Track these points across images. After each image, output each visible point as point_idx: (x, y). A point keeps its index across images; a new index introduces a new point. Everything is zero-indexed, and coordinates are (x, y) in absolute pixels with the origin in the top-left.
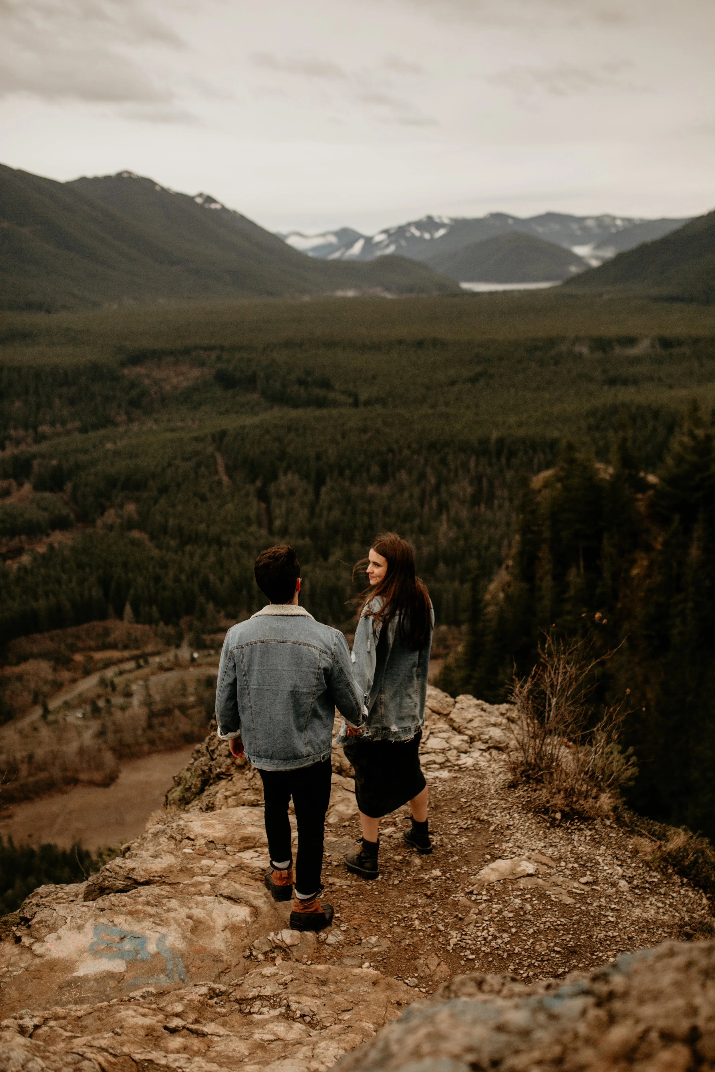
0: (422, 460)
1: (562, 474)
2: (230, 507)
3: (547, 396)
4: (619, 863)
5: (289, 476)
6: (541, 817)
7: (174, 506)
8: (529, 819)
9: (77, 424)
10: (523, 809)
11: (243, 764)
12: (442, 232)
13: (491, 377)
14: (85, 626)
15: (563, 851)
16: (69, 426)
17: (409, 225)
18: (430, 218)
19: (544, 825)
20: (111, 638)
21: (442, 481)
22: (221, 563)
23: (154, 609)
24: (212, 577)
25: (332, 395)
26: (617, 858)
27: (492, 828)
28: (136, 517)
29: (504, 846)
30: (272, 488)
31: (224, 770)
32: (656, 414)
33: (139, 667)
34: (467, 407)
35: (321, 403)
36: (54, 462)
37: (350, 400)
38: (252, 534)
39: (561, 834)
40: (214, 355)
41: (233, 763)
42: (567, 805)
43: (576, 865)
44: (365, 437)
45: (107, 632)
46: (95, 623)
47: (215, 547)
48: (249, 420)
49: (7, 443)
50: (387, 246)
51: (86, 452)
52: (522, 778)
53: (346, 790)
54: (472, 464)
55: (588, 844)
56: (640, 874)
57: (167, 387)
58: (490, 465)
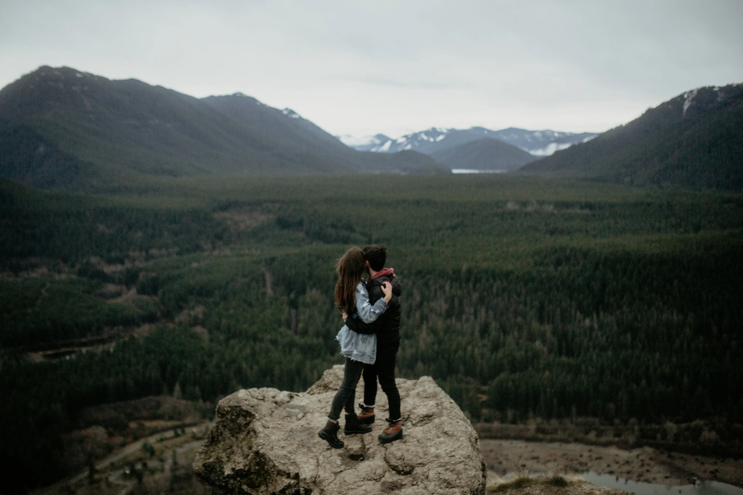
0: (410, 284)
2: (268, 312)
3: (505, 240)
5: (314, 291)
7: (228, 310)
9: (177, 249)
12: (441, 138)
13: (466, 226)
14: (144, 399)
16: (171, 250)
17: (421, 133)
18: (434, 129)
20: (160, 411)
21: (424, 299)
22: (254, 354)
23: (197, 388)
24: (244, 365)
25: (353, 236)
28: (201, 316)
30: (301, 299)
32: (585, 255)
33: (177, 435)
34: (447, 247)
35: (344, 241)
36: (154, 275)
37: (366, 239)
38: (281, 333)
40: (277, 206)
45: (159, 405)
46: (151, 397)
47: (251, 342)
48: (293, 251)
49: (126, 261)
50: (406, 145)
51: (178, 268)
54: (447, 287)
57: (242, 226)
58: (461, 288)
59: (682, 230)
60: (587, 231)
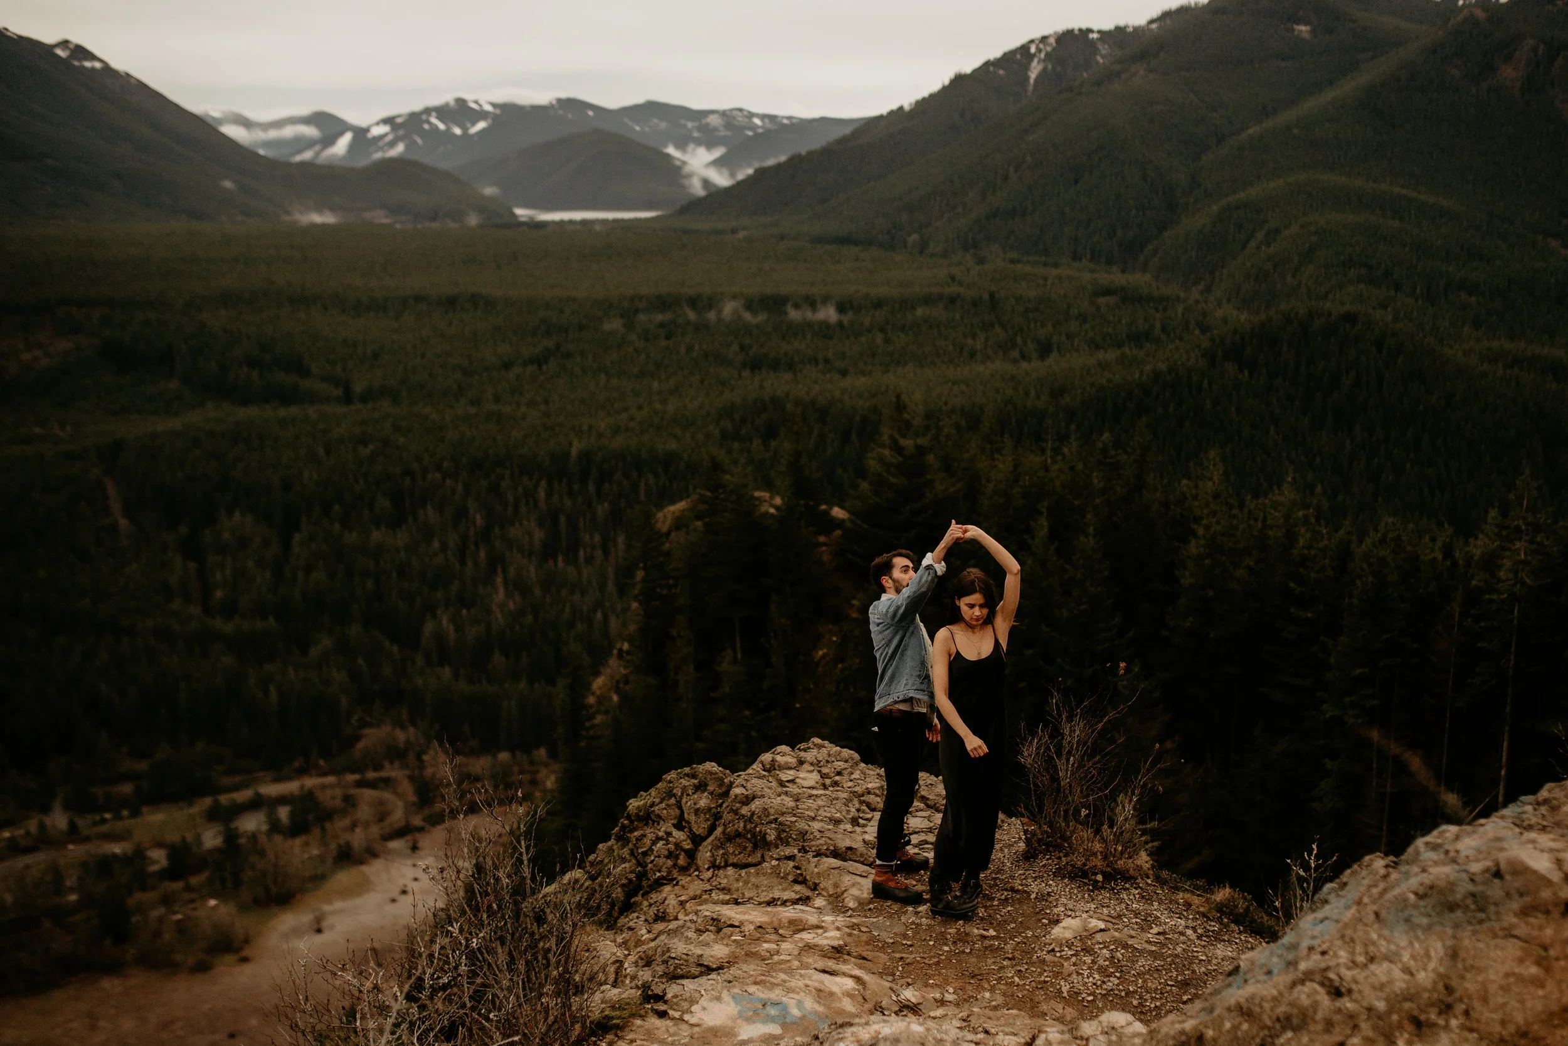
1: (702, 507)
2: (133, 569)
4: (1177, 916)
5: (237, 516)
6: (1081, 881)
8: (1067, 886)
10: (1055, 876)
11: (686, 865)
12: (481, 125)
13: (568, 355)
15: (1118, 909)
17: (427, 111)
18: (461, 102)
19: (1086, 888)
22: (119, 664)
24: (103, 688)
25: (306, 384)
26: (1173, 912)
27: (1033, 896)
29: (1056, 910)
30: (206, 537)
31: (665, 874)
34: (531, 404)
35: (287, 397)
37: (338, 392)
38: (173, 614)
39: (1108, 895)
40: (98, 313)
41: (675, 865)
42: (1108, 866)
43: (1138, 920)
44: (365, 452)
47: (108, 638)
48: (164, 425)
50: (392, 144)
52: (1041, 846)
53: (853, 874)
54: (541, 493)
55: (1139, 901)
56: (1199, 925)
57: (13, 368)
58: (570, 494)
59: (1015, 353)
60: (827, 361)
